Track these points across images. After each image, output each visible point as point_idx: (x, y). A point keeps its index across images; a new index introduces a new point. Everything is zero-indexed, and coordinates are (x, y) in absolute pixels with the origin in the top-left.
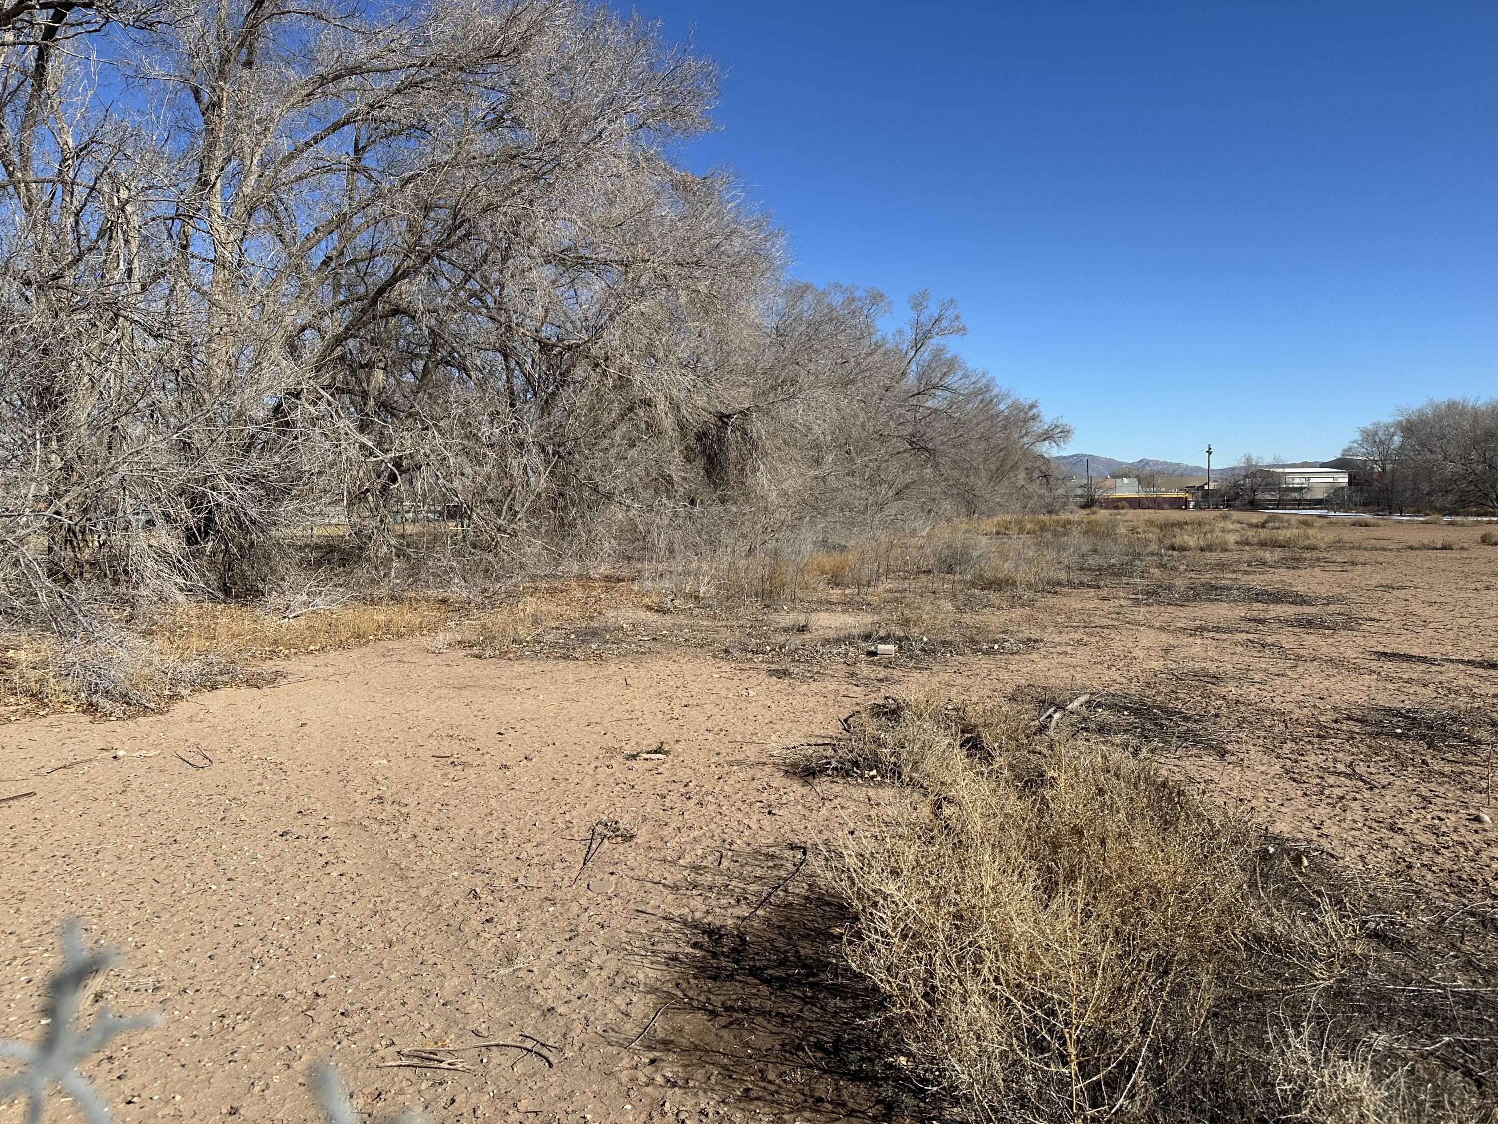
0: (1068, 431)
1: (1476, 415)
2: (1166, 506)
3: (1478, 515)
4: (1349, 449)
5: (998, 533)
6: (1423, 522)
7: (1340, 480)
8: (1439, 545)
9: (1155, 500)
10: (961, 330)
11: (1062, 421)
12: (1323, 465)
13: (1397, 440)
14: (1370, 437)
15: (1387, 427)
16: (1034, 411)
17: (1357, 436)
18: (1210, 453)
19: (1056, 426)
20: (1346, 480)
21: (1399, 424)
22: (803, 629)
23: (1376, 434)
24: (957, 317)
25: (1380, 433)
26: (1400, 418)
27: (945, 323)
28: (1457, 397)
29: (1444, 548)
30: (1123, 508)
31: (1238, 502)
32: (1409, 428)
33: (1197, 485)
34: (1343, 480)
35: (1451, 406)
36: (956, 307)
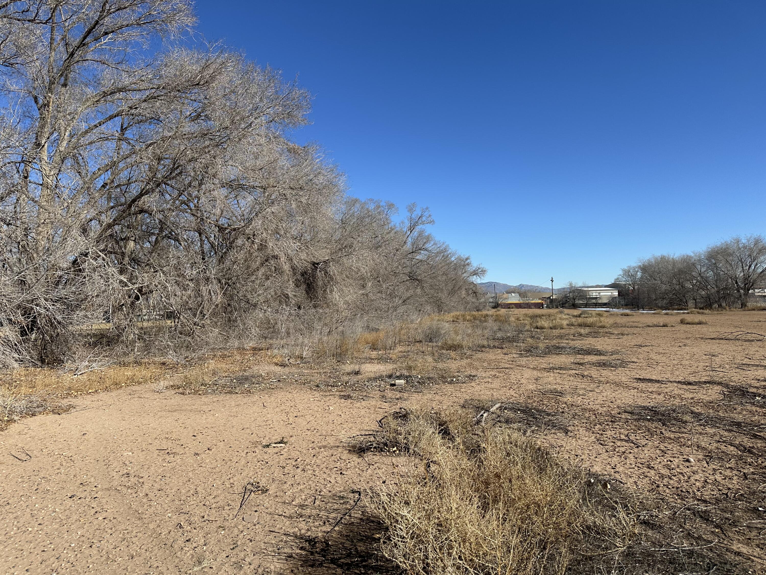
0: (485, 271)
1: (674, 262)
2: (533, 307)
3: (678, 310)
4: (618, 279)
5: (453, 321)
6: (654, 314)
7: (614, 294)
8: (661, 325)
9: (527, 304)
10: (432, 222)
11: (481, 266)
12: (606, 286)
13: (639, 274)
14: (627, 273)
15: (634, 268)
16: (468, 261)
17: (621, 273)
18: (552, 281)
19: (479, 268)
20: (617, 294)
21: (640, 267)
22: (357, 373)
23: (629, 271)
24: (430, 216)
25: (631, 271)
26: (640, 264)
27: (424, 218)
28: (665, 254)
29: (664, 326)
30: (512, 308)
31: (567, 305)
32: (644, 269)
33: (547, 296)
34: (616, 293)
35: (663, 258)
36: (429, 211)
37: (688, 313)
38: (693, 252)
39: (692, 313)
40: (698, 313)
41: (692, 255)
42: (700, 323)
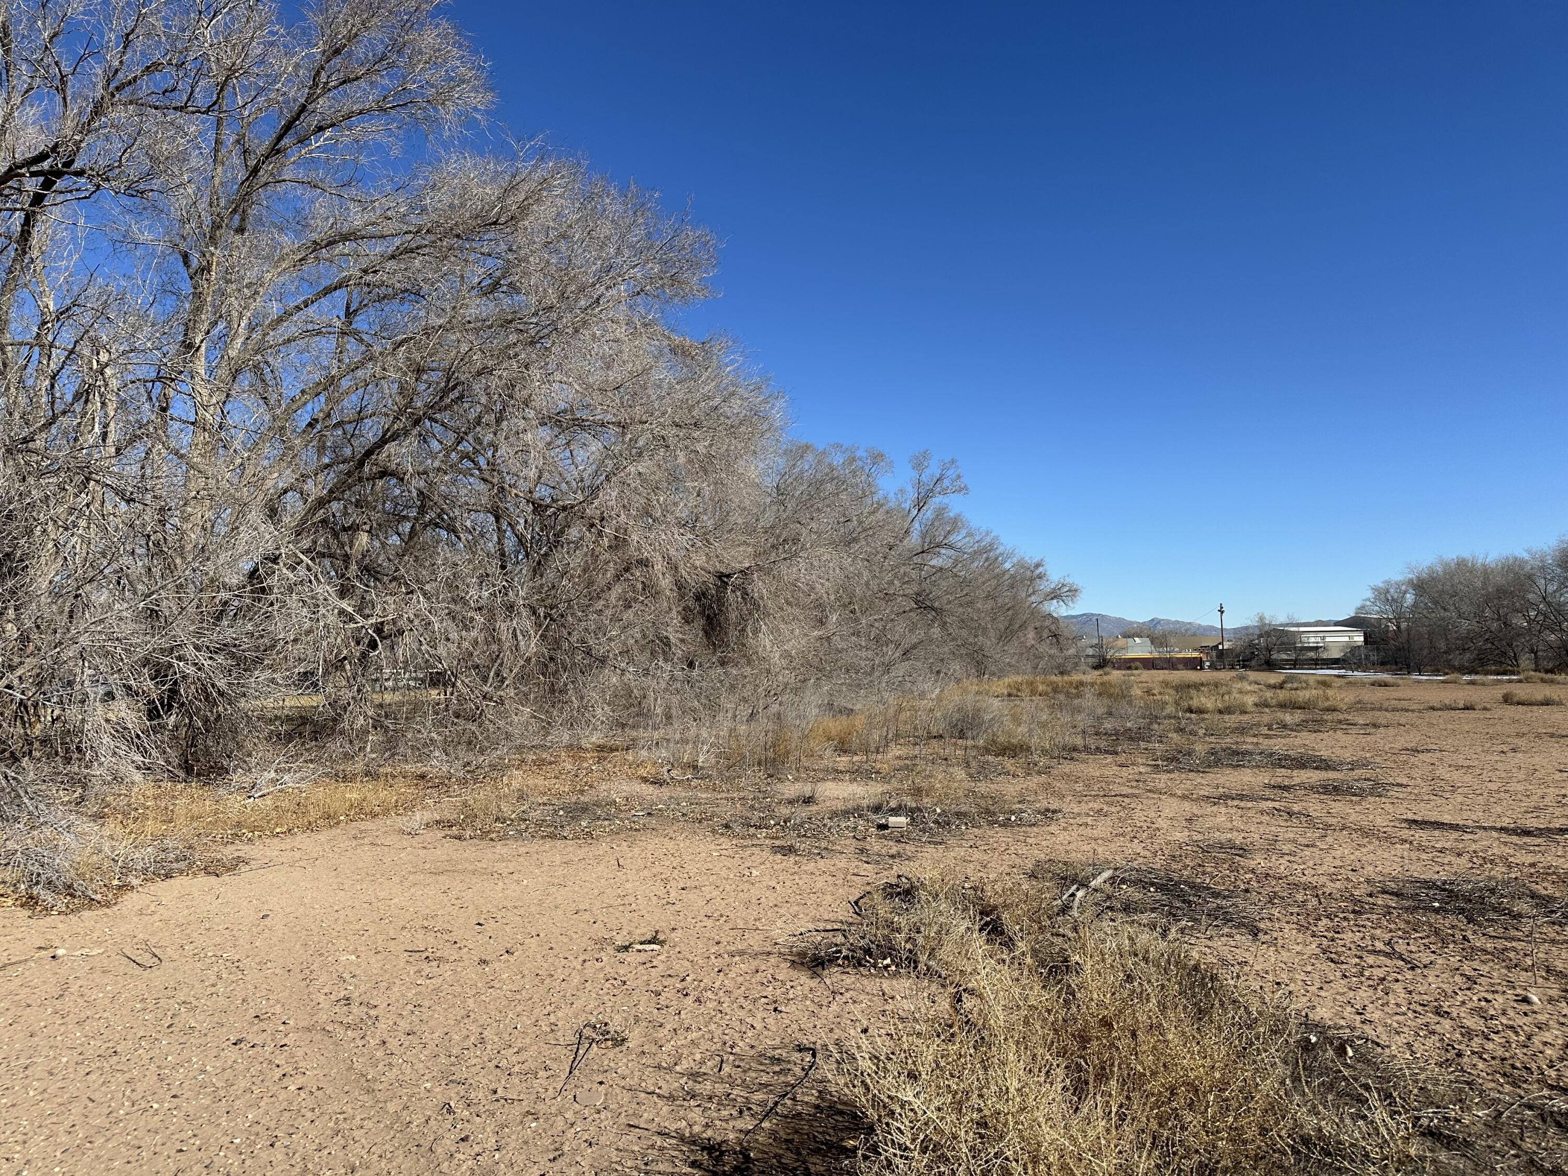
0: (1076, 590)
1: (1486, 573)
2: (1181, 666)
3: (1498, 674)
4: (1363, 607)
5: (1010, 695)
6: (1443, 682)
7: (1356, 639)
8: (1461, 706)
9: (1169, 660)
10: (964, 490)
11: (1068, 580)
12: (1337, 624)
13: (1410, 598)
14: (1382, 594)
15: (1398, 585)
16: (1040, 569)
17: (1369, 594)
18: (1222, 612)
19: (1063, 585)
20: (1362, 639)
21: (1410, 582)
22: (808, 801)
23: (1388, 592)
24: (959, 477)
25: (1392, 591)
26: (1411, 576)
27: (946, 483)
28: (1466, 554)
29: (1466, 708)
30: (1136, 669)
31: (1253, 663)
32: (1420, 586)
33: (1211, 645)
34: (1359, 639)
35: (1461, 564)
36: (957, 467)
37: (1520, 681)
38: (1529, 552)
39: (1528, 680)
40: (1543, 681)
41: (1526, 556)
42: (1547, 703)
